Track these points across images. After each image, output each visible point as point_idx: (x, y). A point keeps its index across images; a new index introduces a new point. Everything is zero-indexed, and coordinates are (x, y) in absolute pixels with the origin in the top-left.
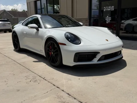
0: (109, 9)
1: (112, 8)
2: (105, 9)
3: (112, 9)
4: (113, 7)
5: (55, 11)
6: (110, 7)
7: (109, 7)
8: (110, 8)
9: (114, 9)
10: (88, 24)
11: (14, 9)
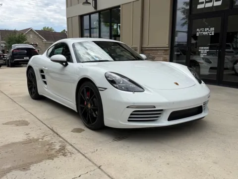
0: (206, 33)
1: (211, 31)
2: (198, 32)
3: (211, 33)
4: (213, 29)
5: (113, 33)
6: (208, 29)
7: (206, 29)
8: (207, 31)
9: (214, 34)
10: (168, 57)
11: (48, 27)
